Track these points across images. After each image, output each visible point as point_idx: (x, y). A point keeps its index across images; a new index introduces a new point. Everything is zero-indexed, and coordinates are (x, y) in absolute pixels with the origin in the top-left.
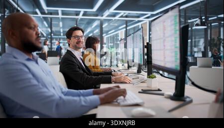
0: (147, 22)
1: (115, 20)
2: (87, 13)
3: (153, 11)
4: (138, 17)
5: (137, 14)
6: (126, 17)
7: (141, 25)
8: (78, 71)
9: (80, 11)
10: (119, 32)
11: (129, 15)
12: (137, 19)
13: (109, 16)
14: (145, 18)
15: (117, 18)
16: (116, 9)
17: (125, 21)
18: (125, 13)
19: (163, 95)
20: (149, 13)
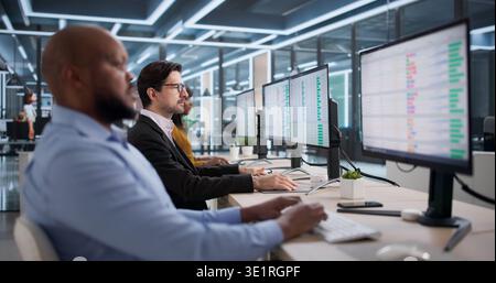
0: (265, 54)
1: (194, 46)
2: (130, 28)
3: (283, 27)
4: (248, 41)
5: (246, 33)
6: (221, 39)
7: (254, 59)
8: (172, 166)
9: (112, 24)
10: (201, 74)
11: (228, 35)
12: (244, 46)
13: (179, 37)
14: (264, 44)
15: (199, 41)
16: (201, 21)
17: (217, 50)
18: (218, 31)
19: (399, 216)
20: (274, 33)
